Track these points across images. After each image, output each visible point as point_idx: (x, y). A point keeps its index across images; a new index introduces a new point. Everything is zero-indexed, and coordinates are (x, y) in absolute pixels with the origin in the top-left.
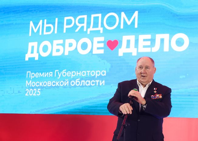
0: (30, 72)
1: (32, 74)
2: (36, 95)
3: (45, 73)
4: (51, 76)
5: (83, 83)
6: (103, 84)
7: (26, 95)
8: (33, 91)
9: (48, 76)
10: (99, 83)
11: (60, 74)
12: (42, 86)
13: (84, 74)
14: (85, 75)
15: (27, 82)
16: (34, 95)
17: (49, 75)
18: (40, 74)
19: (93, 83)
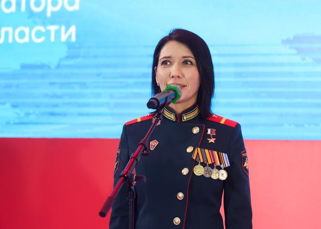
5: (7, 33)
19: (39, 34)
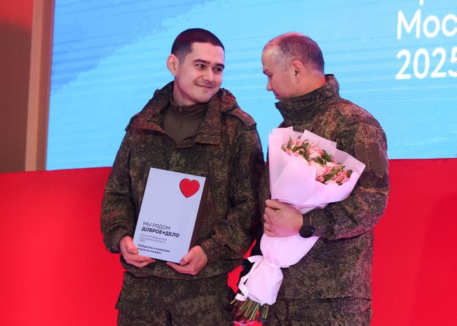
7: (400, 76)
8: (431, 56)
16: (435, 74)
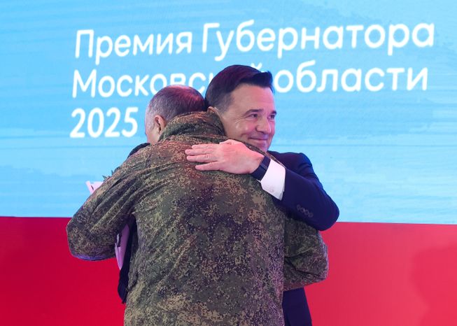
0: (91, 32)
1: (100, 41)
2: (117, 134)
3: (159, 36)
4: (185, 49)
6: (420, 83)
8: (105, 116)
9: (170, 51)
10: (403, 79)
11: (225, 42)
12: (146, 93)
13: (333, 38)
14: (339, 44)
15: (77, 76)
17: (175, 46)
18: (137, 39)
19: (375, 80)
